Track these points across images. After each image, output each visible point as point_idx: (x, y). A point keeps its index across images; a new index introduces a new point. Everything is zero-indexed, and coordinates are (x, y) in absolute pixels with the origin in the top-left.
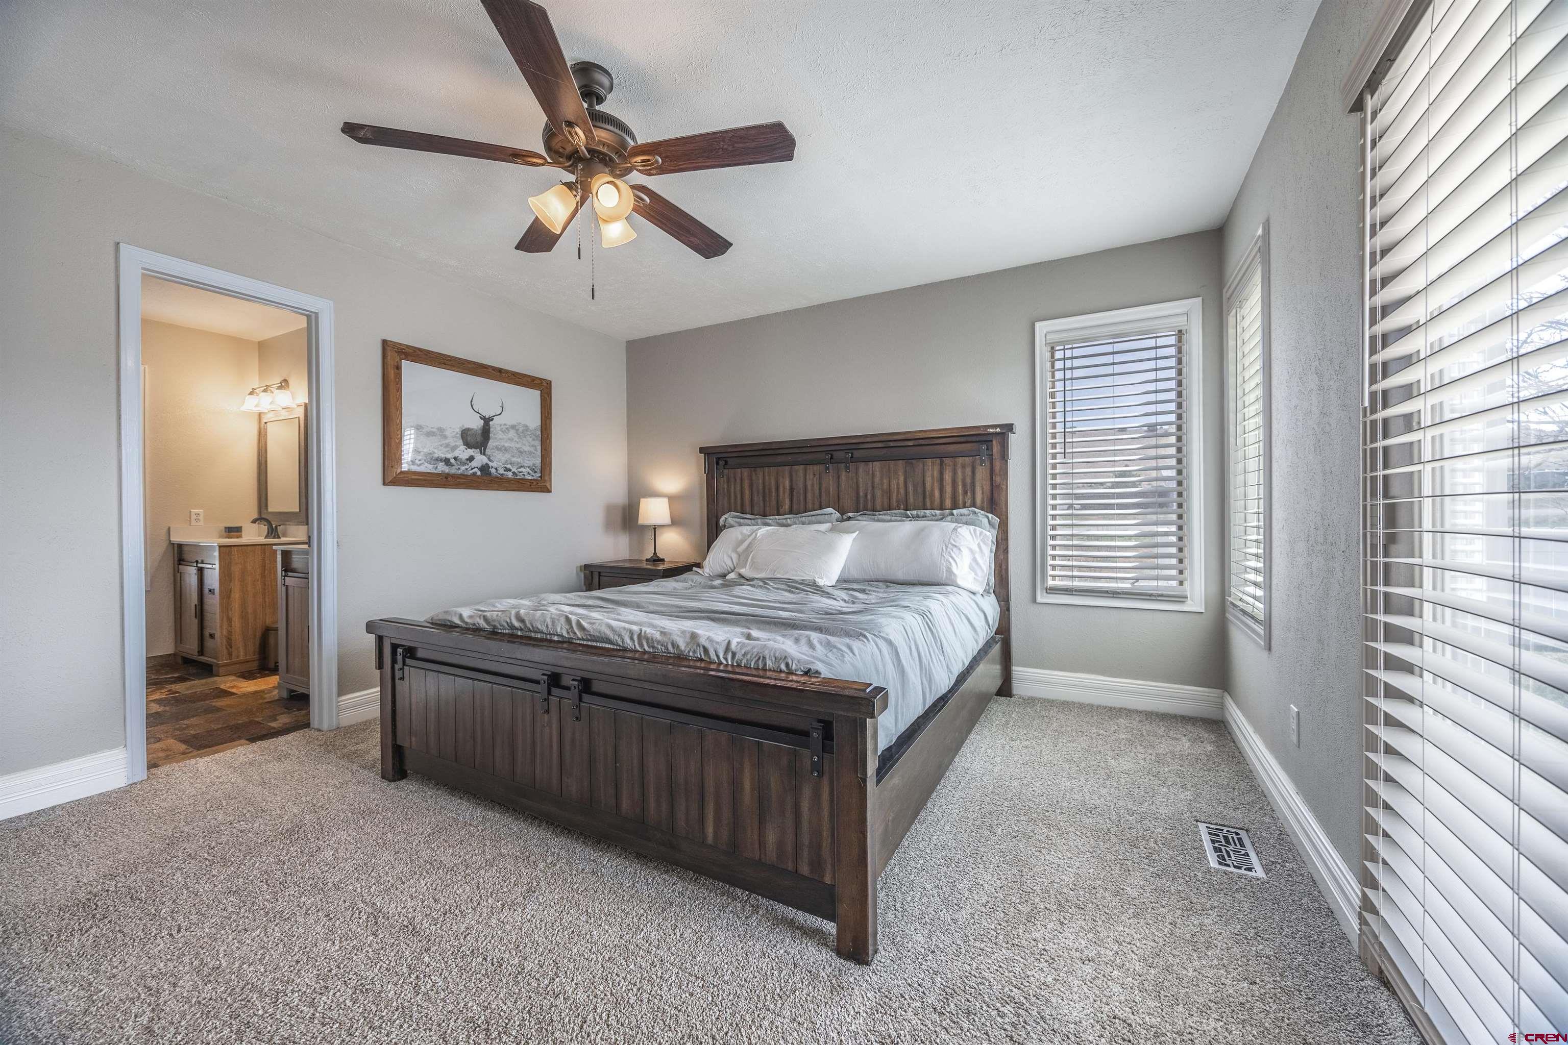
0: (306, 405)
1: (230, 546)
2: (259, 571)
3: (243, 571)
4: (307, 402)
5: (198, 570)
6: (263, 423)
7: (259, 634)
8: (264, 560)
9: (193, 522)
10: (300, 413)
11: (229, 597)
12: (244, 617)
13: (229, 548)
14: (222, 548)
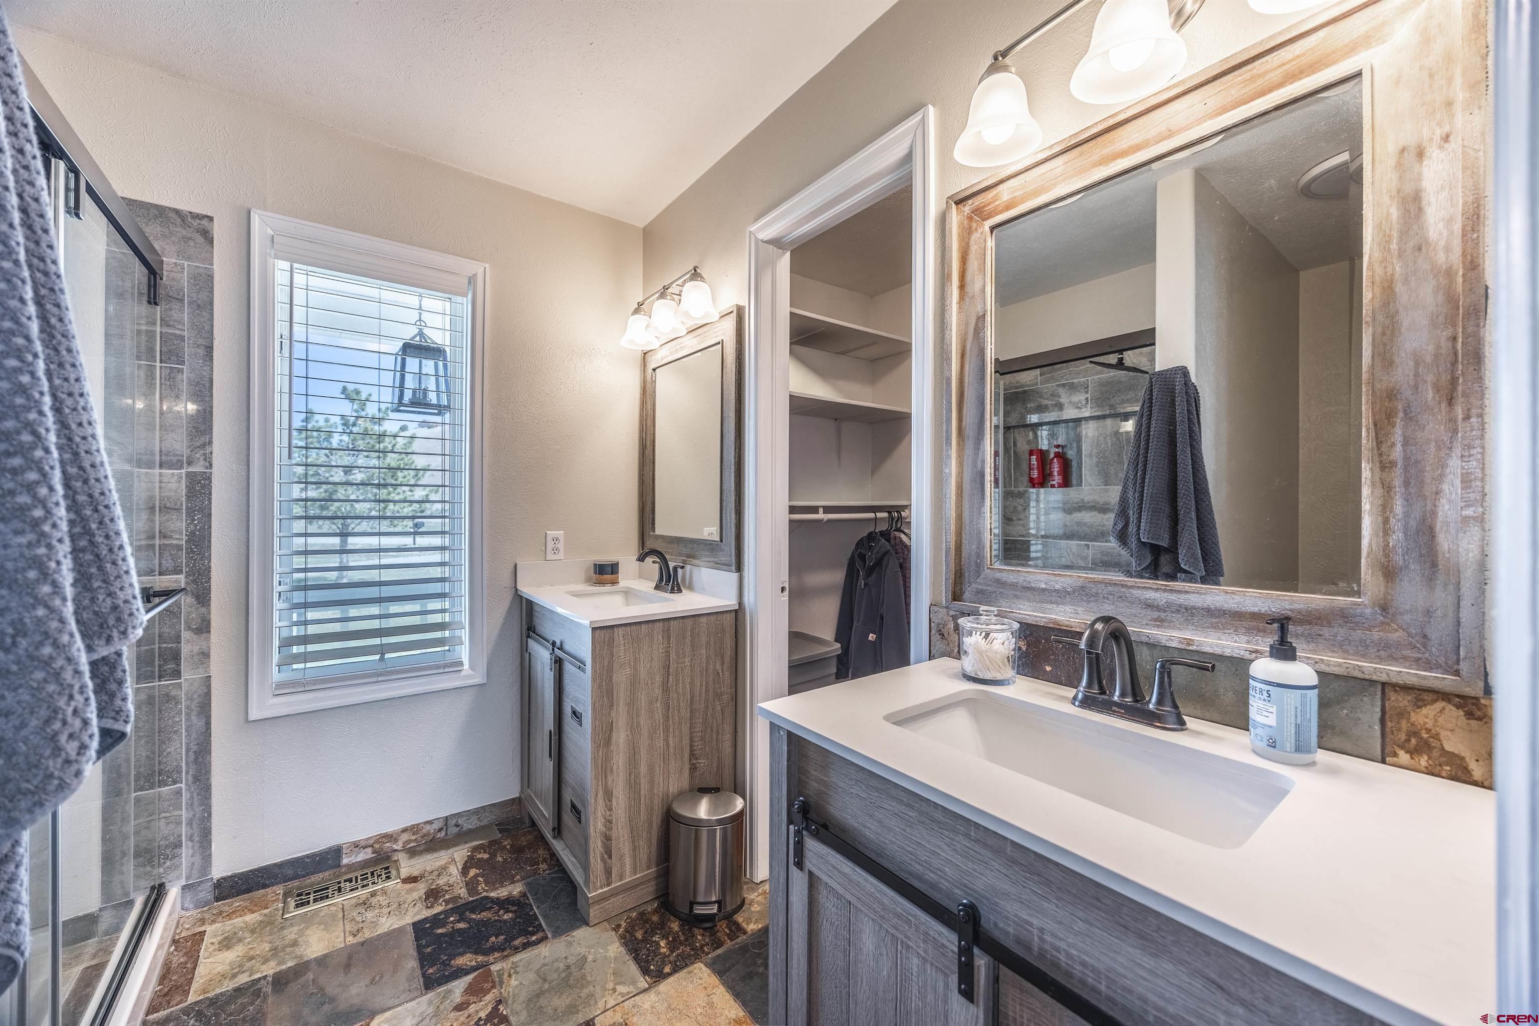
0: (740, 314)
1: (612, 627)
2: (658, 679)
3: (634, 683)
4: (743, 302)
5: (556, 662)
6: (649, 371)
7: (657, 820)
8: (667, 653)
9: (550, 556)
10: (726, 331)
11: (608, 742)
12: (633, 785)
13: (610, 631)
14: (598, 632)
